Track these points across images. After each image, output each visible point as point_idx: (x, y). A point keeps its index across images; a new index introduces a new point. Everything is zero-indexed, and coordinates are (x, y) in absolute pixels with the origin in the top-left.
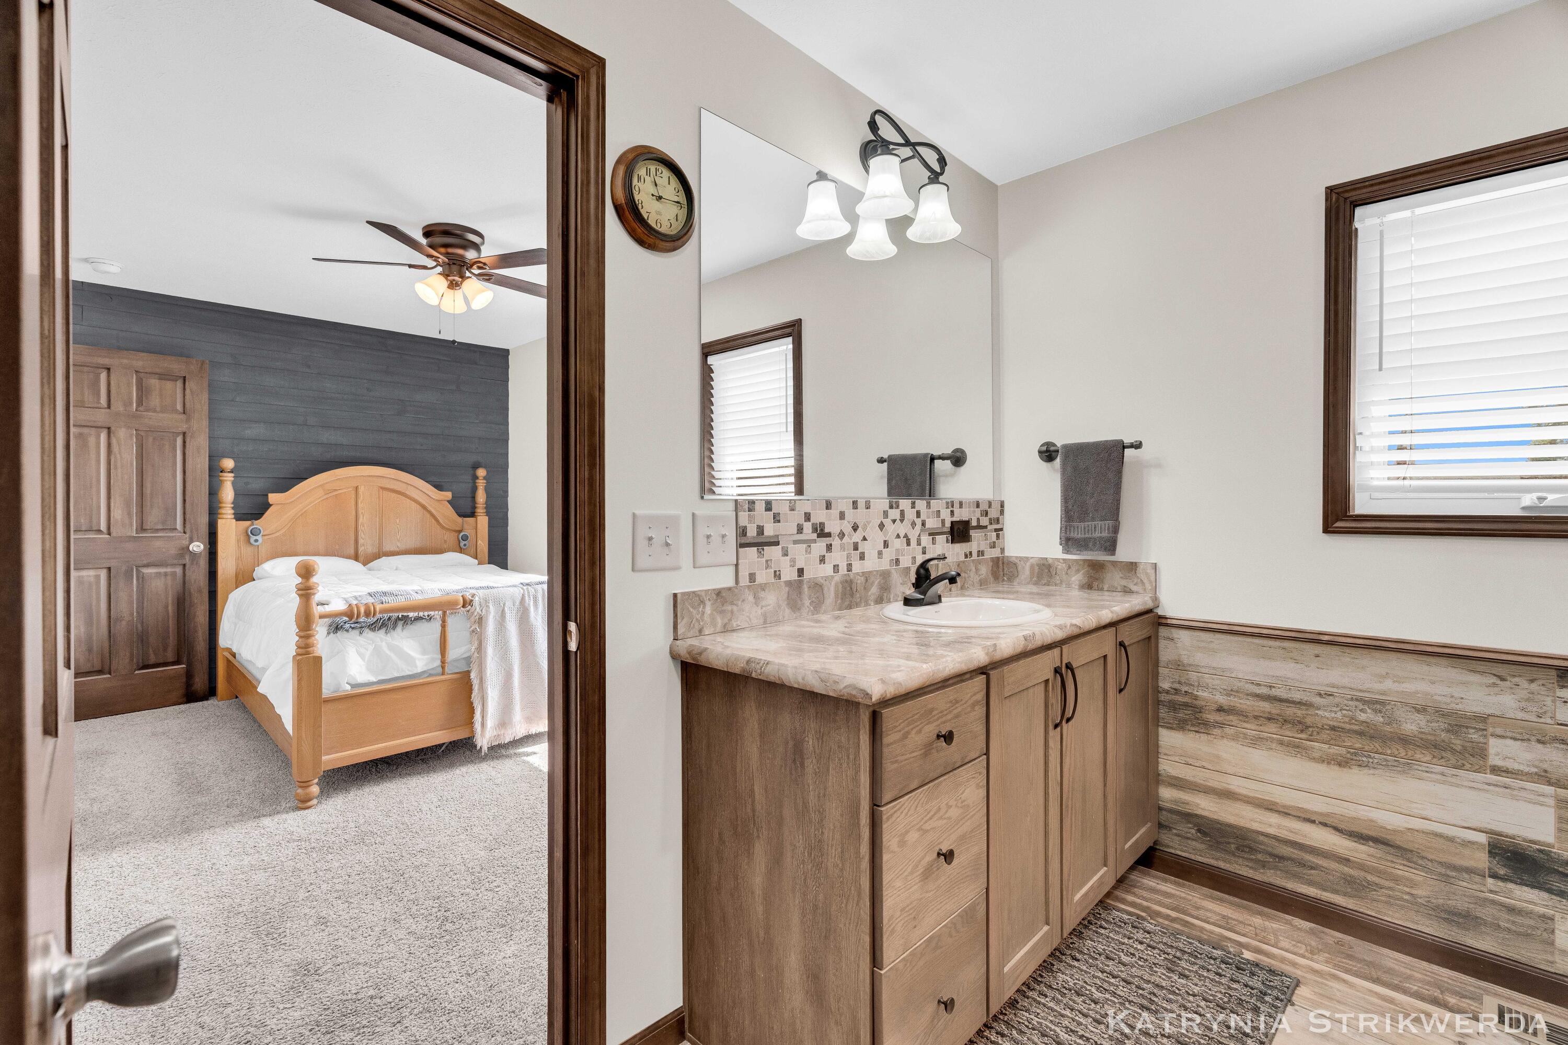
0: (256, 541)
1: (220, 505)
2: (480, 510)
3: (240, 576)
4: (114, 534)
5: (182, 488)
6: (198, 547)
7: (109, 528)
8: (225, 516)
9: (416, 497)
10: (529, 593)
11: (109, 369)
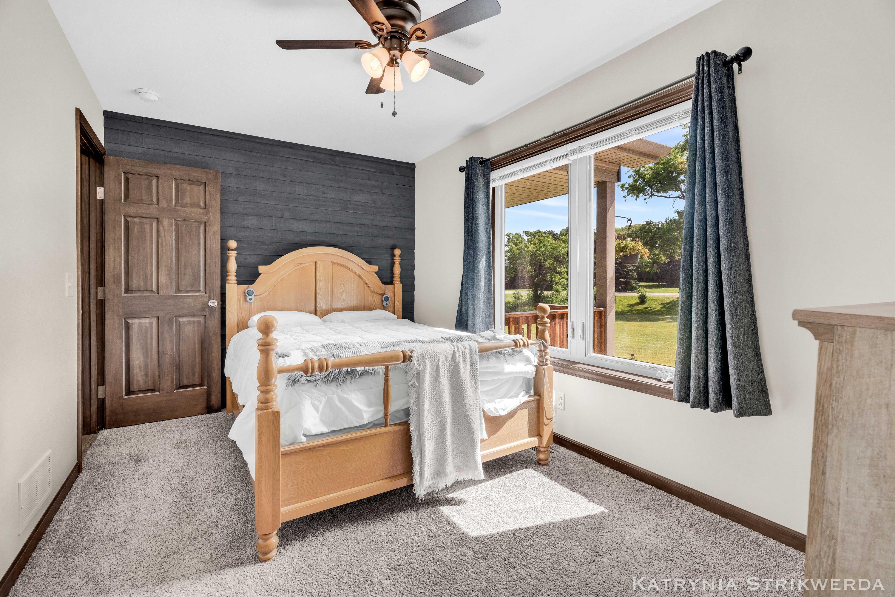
0: (251, 299)
1: (228, 274)
2: (397, 279)
3: (241, 325)
4: (161, 293)
5: (204, 261)
6: (214, 303)
7: (158, 289)
8: (230, 281)
9: (355, 269)
10: (458, 349)
11: (158, 177)
